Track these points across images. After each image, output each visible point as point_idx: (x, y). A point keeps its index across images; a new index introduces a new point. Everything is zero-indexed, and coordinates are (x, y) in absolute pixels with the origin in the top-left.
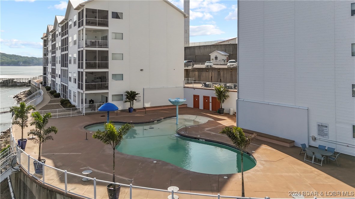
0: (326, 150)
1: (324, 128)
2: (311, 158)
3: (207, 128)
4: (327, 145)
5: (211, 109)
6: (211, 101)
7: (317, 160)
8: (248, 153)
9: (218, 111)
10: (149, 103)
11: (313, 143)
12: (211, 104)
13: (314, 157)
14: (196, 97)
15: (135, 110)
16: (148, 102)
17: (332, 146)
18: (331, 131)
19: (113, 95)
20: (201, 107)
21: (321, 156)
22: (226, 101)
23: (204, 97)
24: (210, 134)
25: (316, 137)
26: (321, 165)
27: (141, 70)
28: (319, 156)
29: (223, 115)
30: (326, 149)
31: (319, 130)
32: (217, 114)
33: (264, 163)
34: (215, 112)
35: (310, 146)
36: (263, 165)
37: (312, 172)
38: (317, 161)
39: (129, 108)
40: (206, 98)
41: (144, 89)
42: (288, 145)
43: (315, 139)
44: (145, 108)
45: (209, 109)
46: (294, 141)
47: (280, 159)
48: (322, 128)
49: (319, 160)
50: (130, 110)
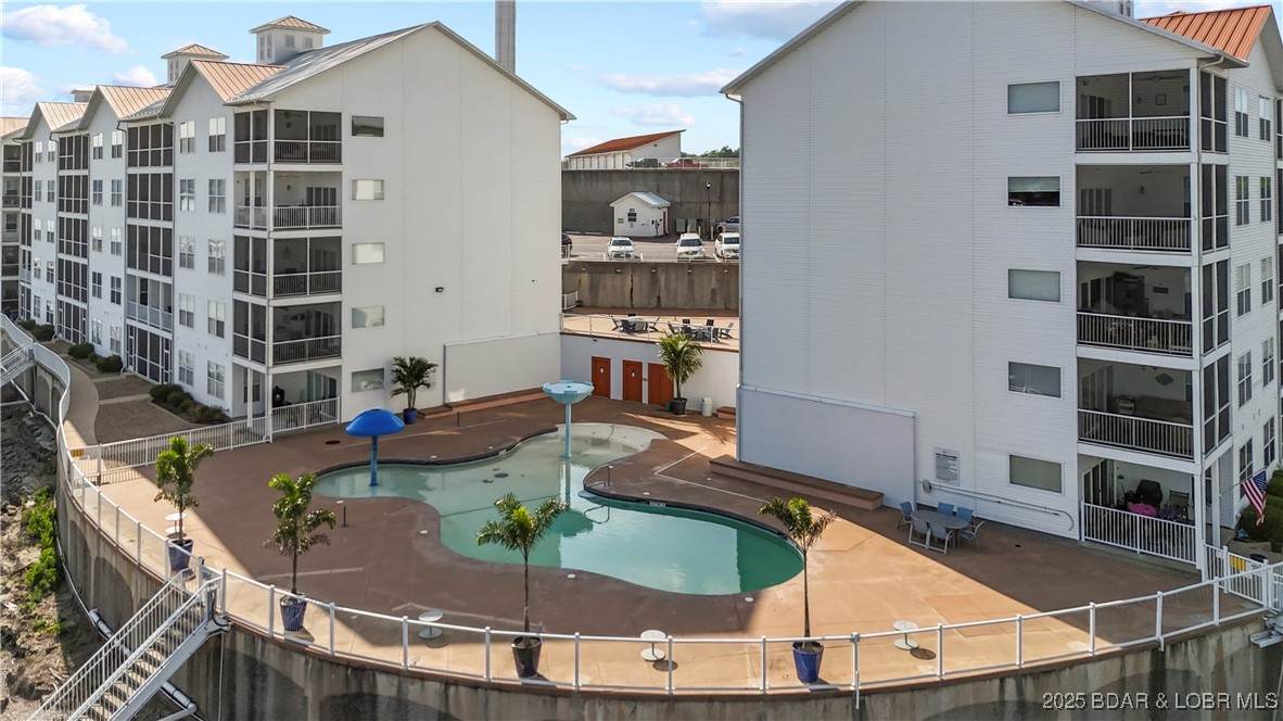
0: (954, 513)
1: (951, 462)
2: (923, 537)
3: (657, 468)
4: (957, 503)
5: (645, 400)
6: (645, 375)
7: (936, 540)
8: (779, 534)
9: (668, 405)
10: (462, 392)
11: (925, 499)
12: (645, 385)
13: (929, 534)
14: (600, 366)
15: (422, 414)
16: (456, 389)
17: (968, 504)
18: (964, 468)
19: (354, 374)
20: (616, 392)
21: (944, 530)
22: (691, 377)
23: (627, 365)
24: (669, 484)
25: (932, 482)
26: (945, 551)
27: (437, 290)
28: (940, 532)
29: (685, 420)
30: (955, 510)
31: (938, 467)
32: (667, 415)
33: (823, 556)
34: (659, 407)
35: (920, 507)
36: (820, 561)
37: (926, 570)
38: (937, 542)
39: (405, 410)
40: (631, 368)
41: (445, 347)
42: (868, 505)
43: (929, 488)
44: (448, 406)
45: (641, 400)
46: (882, 494)
47: (855, 543)
48: (945, 462)
49: (939, 539)
50: (409, 415)
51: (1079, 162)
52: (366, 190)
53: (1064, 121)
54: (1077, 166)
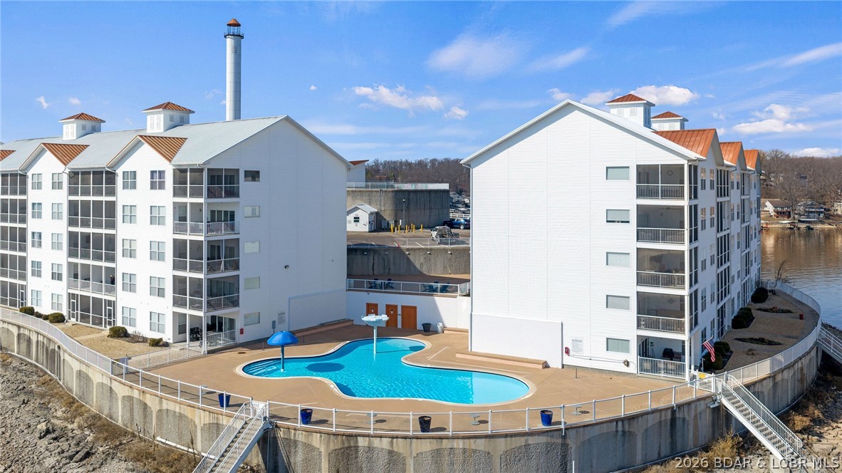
1: (579, 343)
3: (428, 357)
5: (399, 326)
6: (399, 311)
12: (399, 318)
14: (372, 307)
18: (585, 346)
19: (245, 316)
27: (285, 267)
31: (573, 346)
34: (408, 330)
40: (390, 308)
41: (289, 299)
42: (540, 366)
45: (396, 326)
46: (546, 362)
48: (576, 343)
51: (638, 203)
52: (248, 211)
53: (631, 184)
54: (637, 205)
